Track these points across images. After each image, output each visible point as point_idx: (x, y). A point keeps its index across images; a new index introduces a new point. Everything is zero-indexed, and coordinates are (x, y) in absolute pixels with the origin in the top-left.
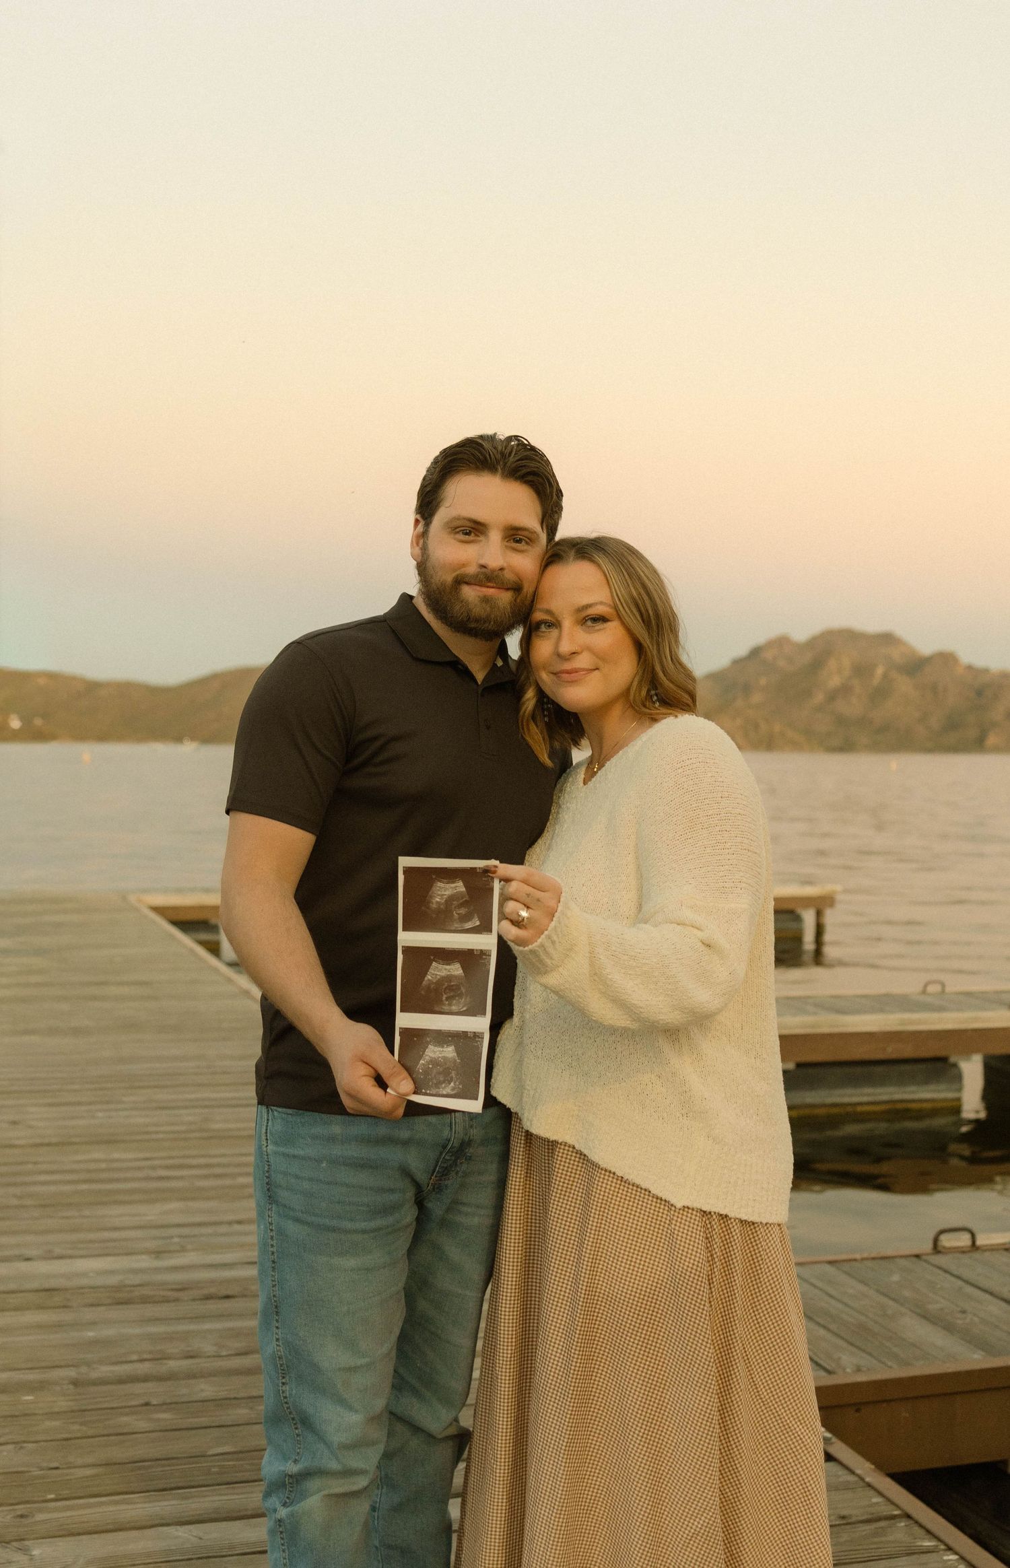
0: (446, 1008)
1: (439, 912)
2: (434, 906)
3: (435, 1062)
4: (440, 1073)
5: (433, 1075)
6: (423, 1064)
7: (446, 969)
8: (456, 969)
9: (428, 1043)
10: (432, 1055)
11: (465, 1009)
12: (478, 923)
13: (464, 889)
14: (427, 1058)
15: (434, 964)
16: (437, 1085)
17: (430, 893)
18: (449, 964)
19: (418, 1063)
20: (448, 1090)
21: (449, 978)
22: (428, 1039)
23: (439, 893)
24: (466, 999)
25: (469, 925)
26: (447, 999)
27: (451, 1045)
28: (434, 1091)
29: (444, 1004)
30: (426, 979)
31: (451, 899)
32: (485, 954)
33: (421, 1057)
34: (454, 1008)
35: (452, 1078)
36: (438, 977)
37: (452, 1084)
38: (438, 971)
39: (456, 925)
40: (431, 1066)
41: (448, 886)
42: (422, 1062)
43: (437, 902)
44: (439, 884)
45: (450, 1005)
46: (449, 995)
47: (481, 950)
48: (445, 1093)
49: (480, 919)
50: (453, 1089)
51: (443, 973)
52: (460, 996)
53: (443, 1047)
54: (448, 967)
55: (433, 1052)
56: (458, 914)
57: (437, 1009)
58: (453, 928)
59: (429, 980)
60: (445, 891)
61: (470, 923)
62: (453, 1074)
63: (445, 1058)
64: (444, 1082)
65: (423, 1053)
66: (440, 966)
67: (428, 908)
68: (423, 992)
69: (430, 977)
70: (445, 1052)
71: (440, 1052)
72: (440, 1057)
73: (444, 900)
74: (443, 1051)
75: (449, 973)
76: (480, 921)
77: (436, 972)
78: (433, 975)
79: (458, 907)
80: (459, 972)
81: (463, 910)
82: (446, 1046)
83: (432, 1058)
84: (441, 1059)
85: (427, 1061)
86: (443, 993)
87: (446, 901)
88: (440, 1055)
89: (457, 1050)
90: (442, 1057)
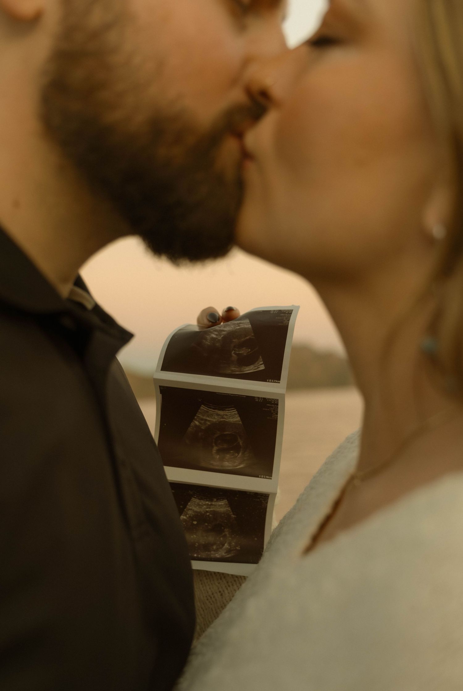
1: (213, 349)
2: (207, 343)
3: (200, 518)
4: (208, 531)
5: (199, 534)
6: (185, 521)
7: (218, 415)
8: (232, 416)
9: (191, 496)
10: (197, 509)
11: (242, 466)
12: (262, 367)
14: (190, 512)
15: (203, 407)
16: (207, 546)
18: (223, 409)
20: (220, 552)
21: (222, 426)
22: (191, 492)
24: (244, 452)
25: (250, 370)
26: (218, 452)
27: (223, 499)
28: (203, 555)
29: (214, 459)
30: (192, 424)
31: (230, 337)
32: (271, 403)
34: (227, 464)
35: (225, 535)
36: (209, 423)
37: (226, 545)
39: (234, 369)
40: (195, 523)
43: (213, 340)
45: (221, 459)
46: (220, 446)
47: (266, 399)
48: (217, 556)
49: (265, 363)
50: (228, 551)
51: (215, 419)
52: (237, 447)
53: (211, 500)
54: (221, 413)
56: (238, 355)
57: (204, 464)
58: (229, 372)
59: (196, 426)
61: (252, 367)
62: (227, 532)
63: (214, 513)
64: (215, 542)
65: (185, 507)
66: (211, 411)
69: (197, 423)
70: (215, 505)
71: (208, 504)
72: (207, 512)
73: (222, 336)
74: (211, 505)
75: (222, 419)
76: (265, 366)
77: (205, 418)
78: (202, 419)
79: (241, 346)
80: (235, 420)
81: (244, 351)
82: (215, 500)
83: (196, 512)
84: (208, 514)
85: (190, 517)
86: (214, 444)
87: (225, 338)
88: (207, 510)
89: (231, 504)
90: (211, 512)
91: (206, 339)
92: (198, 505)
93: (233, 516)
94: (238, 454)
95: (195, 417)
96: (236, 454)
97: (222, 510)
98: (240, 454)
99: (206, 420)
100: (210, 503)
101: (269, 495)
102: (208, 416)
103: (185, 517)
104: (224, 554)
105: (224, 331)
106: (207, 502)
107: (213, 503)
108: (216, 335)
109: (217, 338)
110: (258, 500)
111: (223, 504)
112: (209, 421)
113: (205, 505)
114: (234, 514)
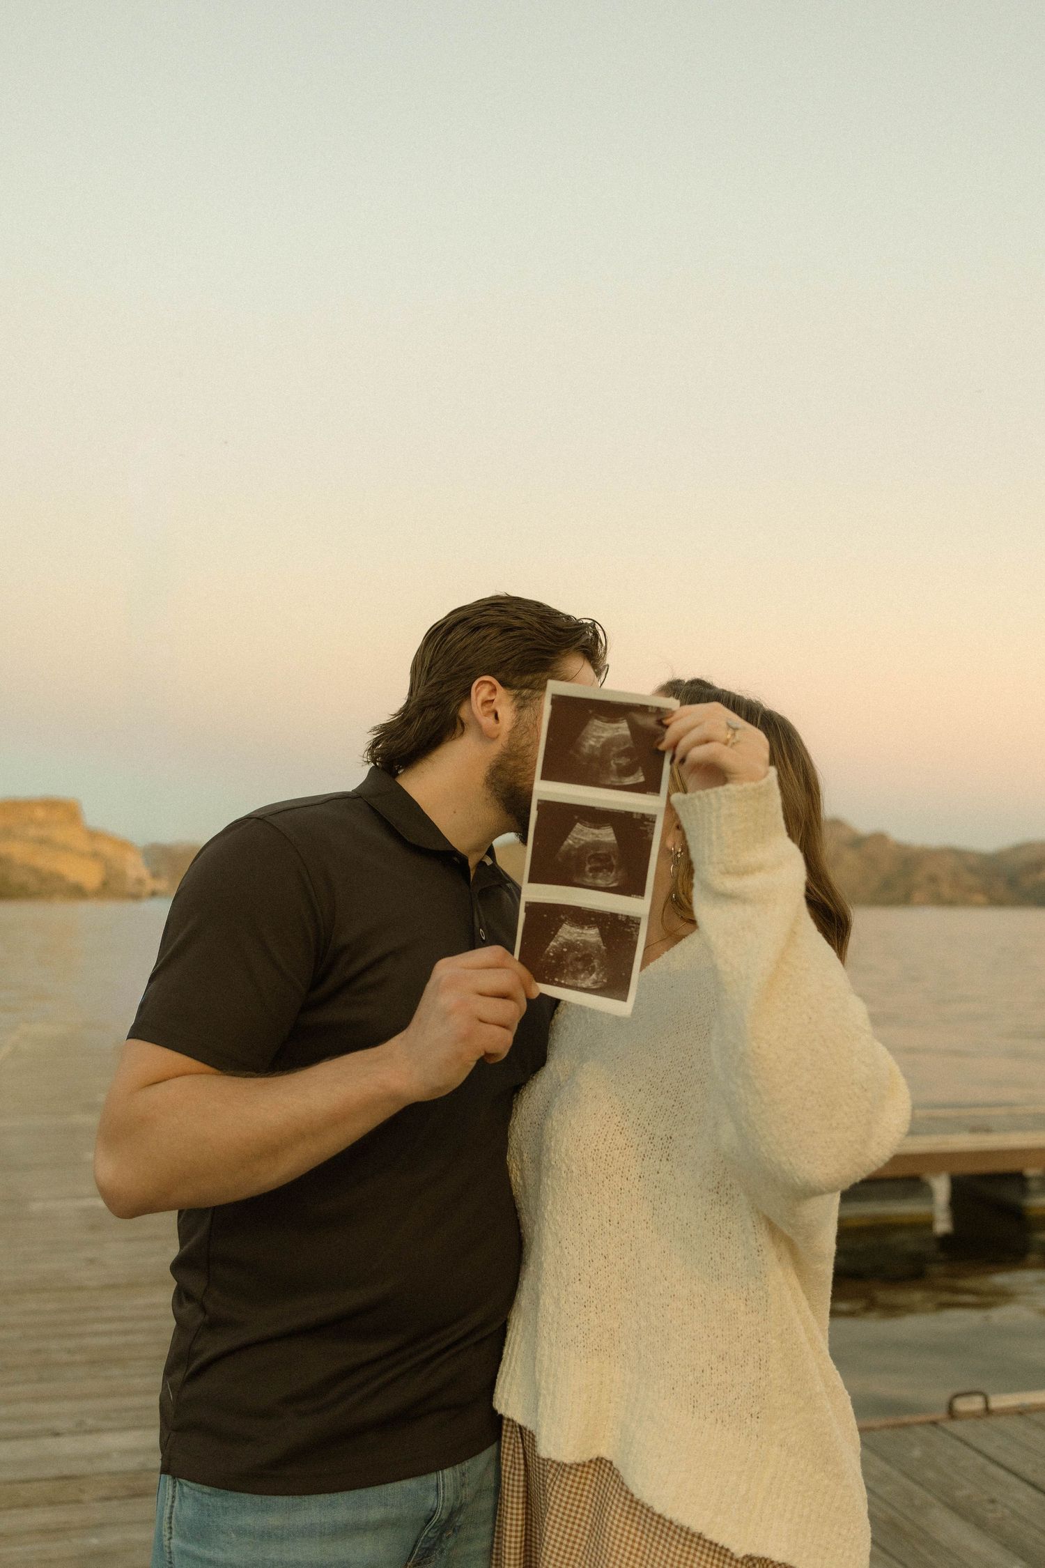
0: (588, 881)
1: (591, 758)
2: (586, 750)
3: (571, 946)
4: (577, 959)
5: (569, 961)
6: (554, 947)
7: (593, 834)
8: (607, 835)
9: (563, 922)
10: (567, 937)
11: (615, 885)
12: (642, 779)
13: (627, 733)
14: (560, 939)
15: (578, 826)
16: (575, 974)
17: (583, 734)
18: (598, 828)
19: (548, 945)
20: (588, 983)
21: (597, 845)
22: (563, 917)
23: (595, 734)
24: (616, 873)
25: (629, 781)
26: (591, 870)
27: (594, 928)
28: (570, 982)
29: (587, 877)
30: (566, 843)
31: (608, 744)
32: (648, 820)
33: (552, 938)
34: (600, 882)
35: (593, 967)
36: (582, 842)
37: (594, 976)
38: (582, 834)
39: (614, 779)
40: (565, 950)
41: (607, 725)
42: (553, 943)
43: (591, 746)
44: (597, 723)
45: (594, 877)
46: (593, 865)
47: (643, 815)
48: (586, 986)
49: (644, 775)
50: (595, 982)
51: (590, 838)
52: (610, 869)
53: (583, 928)
54: (596, 831)
55: (568, 933)
56: (618, 765)
57: (576, 880)
58: (608, 783)
59: (569, 844)
60: (603, 732)
61: (632, 778)
62: (596, 963)
63: (585, 942)
64: (583, 971)
65: (556, 932)
66: (586, 830)
67: (578, 752)
68: (560, 860)
69: (571, 842)
70: (586, 934)
71: (578, 933)
72: (578, 940)
73: (601, 743)
74: (582, 933)
75: (597, 839)
76: (645, 778)
77: (579, 836)
78: (576, 838)
79: (619, 755)
80: (609, 839)
81: (624, 761)
82: (586, 928)
83: (568, 940)
84: (578, 943)
85: (560, 944)
86: (587, 863)
87: (603, 746)
88: (578, 938)
89: (602, 934)
90: (581, 941)
91: (584, 746)
92: (569, 932)
93: (604, 948)
94: (611, 872)
95: (569, 836)
96: (609, 873)
97: (593, 940)
98: (613, 873)
99: (580, 839)
100: (581, 932)
101: (640, 918)
102: (582, 835)
103: (555, 944)
104: (590, 985)
105: (603, 737)
106: (578, 930)
107: (584, 932)
108: (595, 742)
109: (595, 746)
110: (629, 930)
111: (593, 933)
112: (583, 840)
113: (575, 933)
114: (605, 946)
